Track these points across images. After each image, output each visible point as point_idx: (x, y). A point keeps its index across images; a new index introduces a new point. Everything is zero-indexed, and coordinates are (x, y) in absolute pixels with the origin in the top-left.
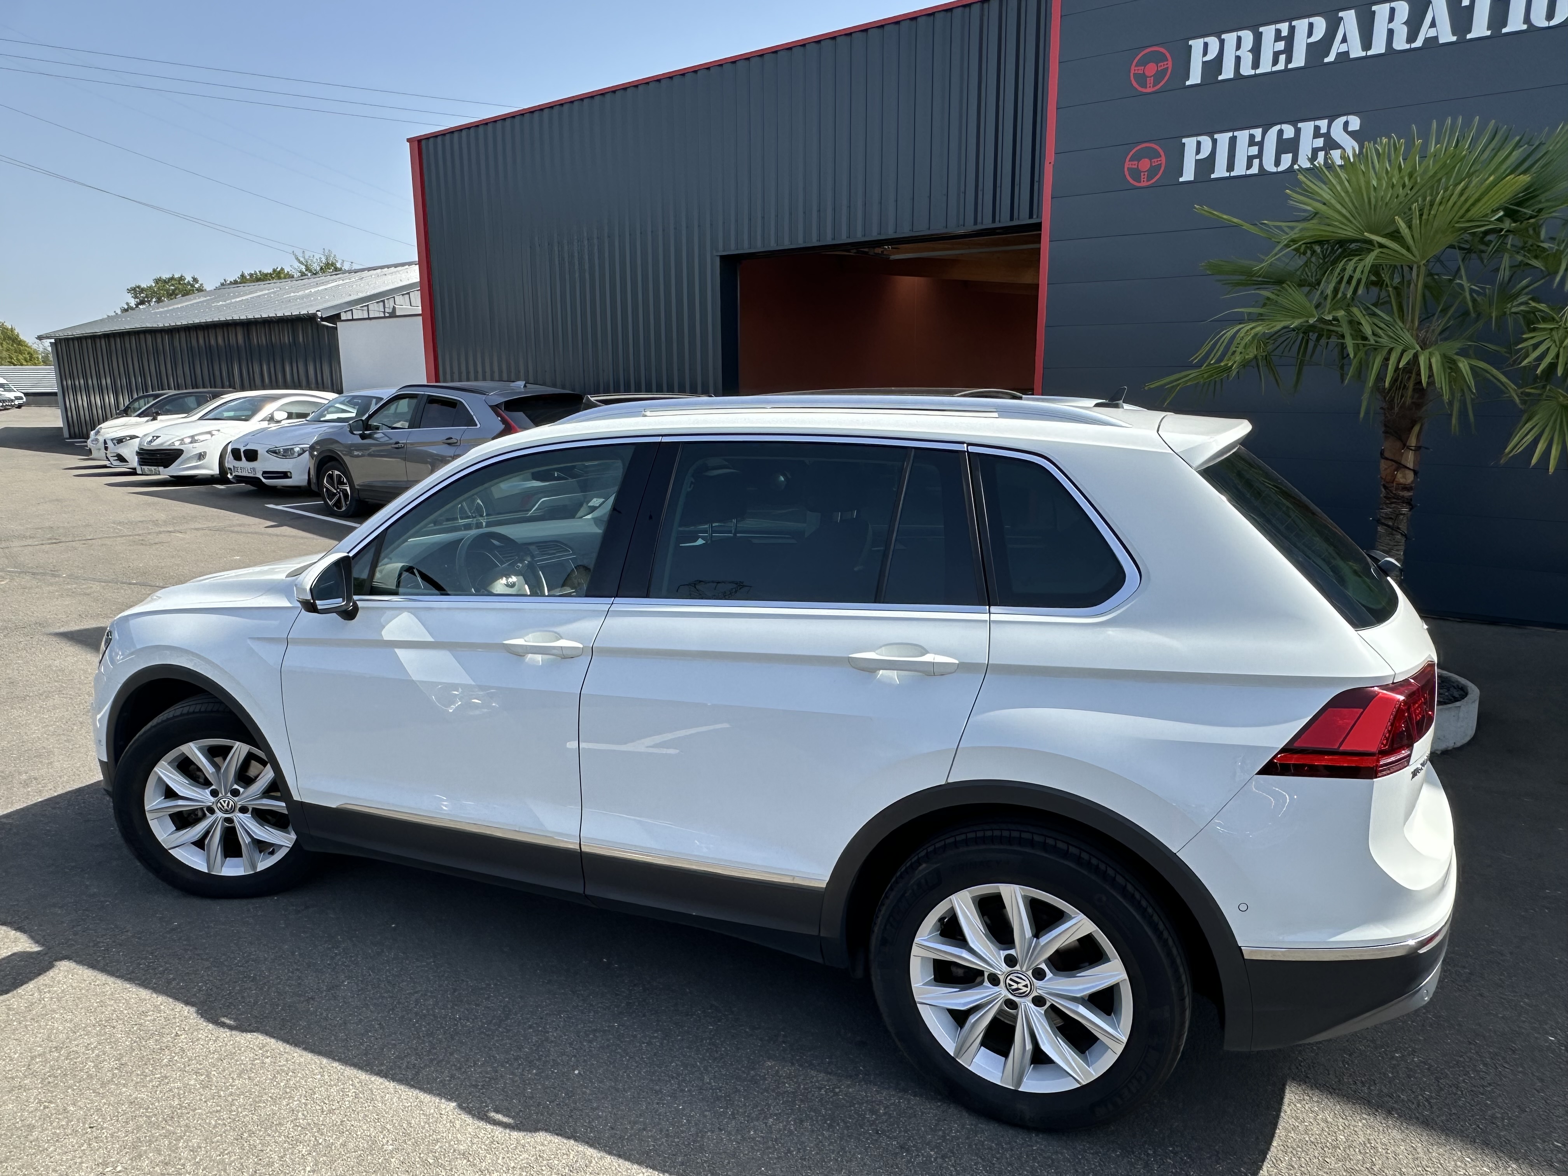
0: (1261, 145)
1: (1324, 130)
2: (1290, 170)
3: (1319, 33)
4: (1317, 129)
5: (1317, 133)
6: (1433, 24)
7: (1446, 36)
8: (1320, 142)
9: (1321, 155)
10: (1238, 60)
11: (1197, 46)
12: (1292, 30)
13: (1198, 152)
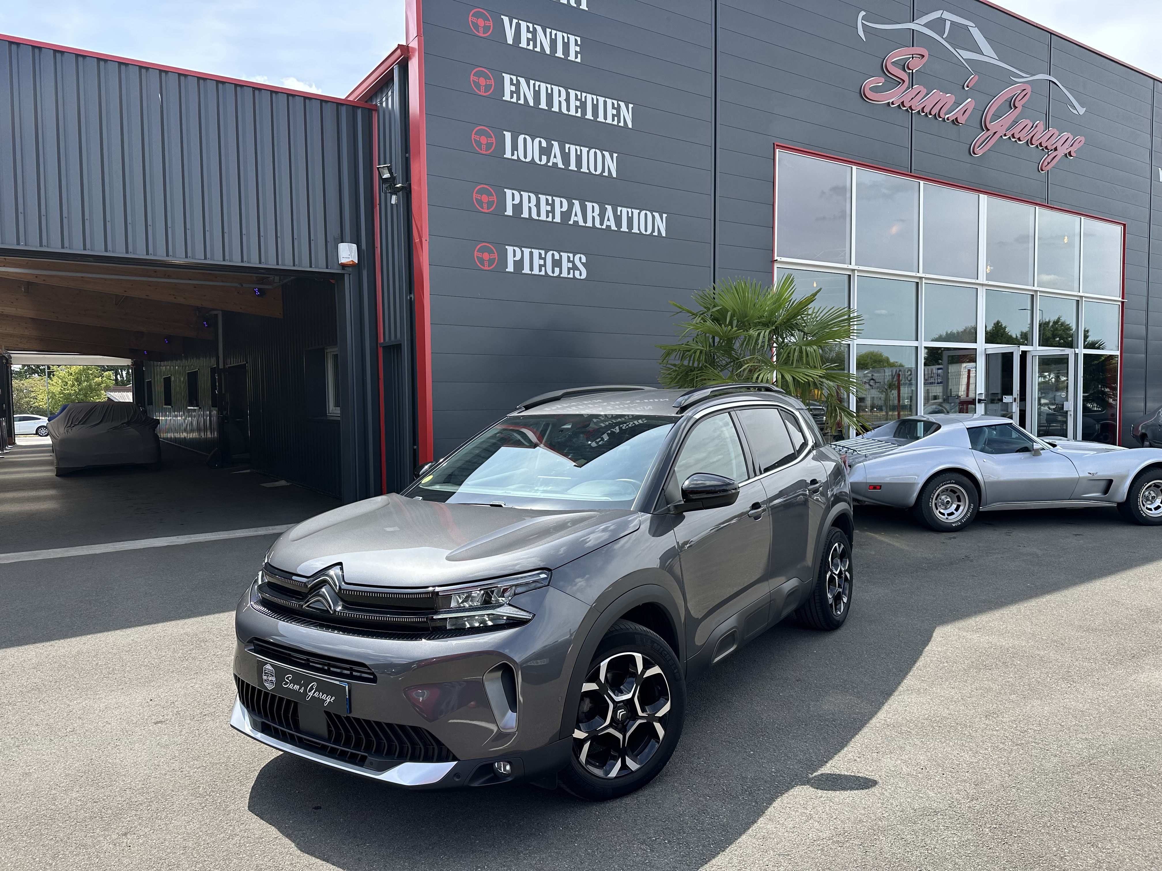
0: (545, 259)
1: (572, 259)
2: (558, 276)
3: (565, 208)
5: (569, 261)
6: (608, 220)
7: (614, 228)
9: (572, 271)
10: (530, 208)
11: (509, 192)
12: (553, 201)
13: (514, 256)
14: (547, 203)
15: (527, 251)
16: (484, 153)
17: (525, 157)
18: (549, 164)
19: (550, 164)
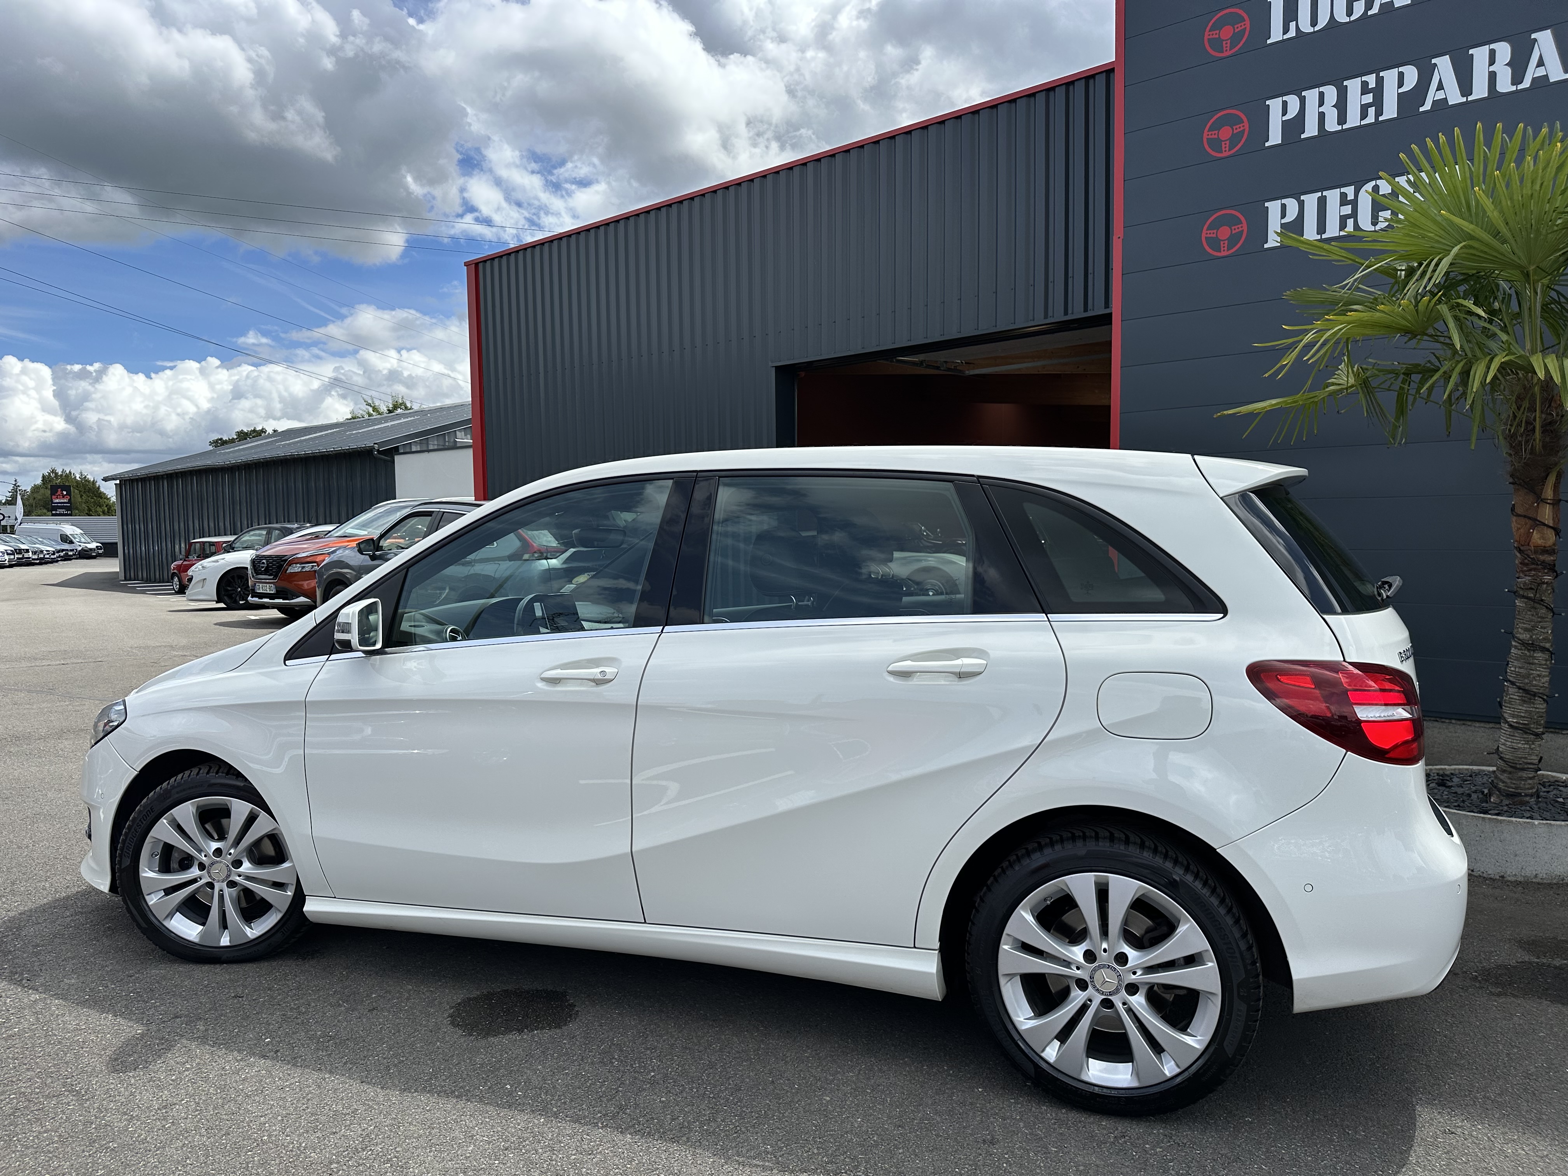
0: (1354, 203)
2: (1389, 228)
3: (1411, 82)
6: (1541, 64)
7: (1558, 74)
10: (1322, 116)
11: (1275, 105)
12: (1380, 81)
13: (1283, 215)
14: (1365, 89)
15: (1311, 200)
16: (1229, 53)
17: (1314, 23)
18: (1370, 13)
19: (1375, 10)
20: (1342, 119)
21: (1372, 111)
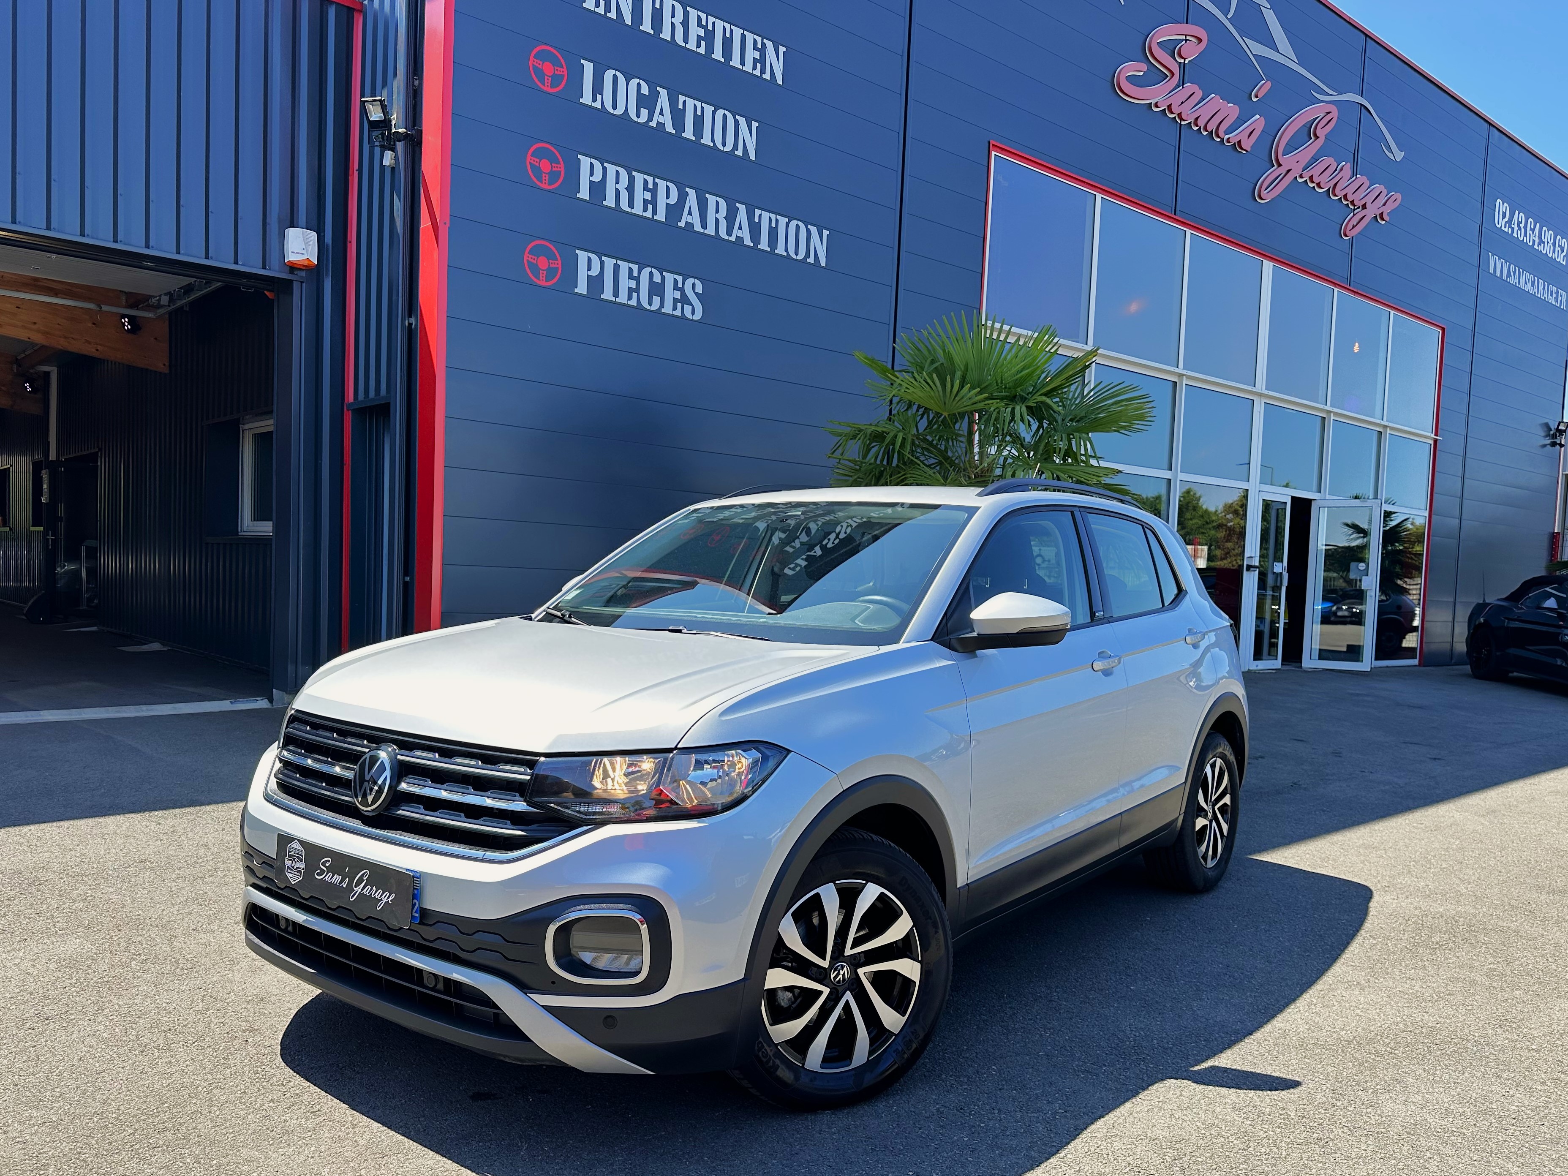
0: (637, 280)
1: (680, 285)
2: (658, 312)
3: (674, 199)
4: (676, 281)
5: (676, 288)
6: (740, 227)
7: (748, 242)
8: (678, 295)
9: (679, 305)
10: (617, 192)
11: (585, 162)
12: (655, 184)
13: (589, 269)
14: (646, 188)
15: (609, 262)
16: (550, 90)
17: (614, 107)
19: (653, 124)
20: (631, 204)
21: (650, 207)
